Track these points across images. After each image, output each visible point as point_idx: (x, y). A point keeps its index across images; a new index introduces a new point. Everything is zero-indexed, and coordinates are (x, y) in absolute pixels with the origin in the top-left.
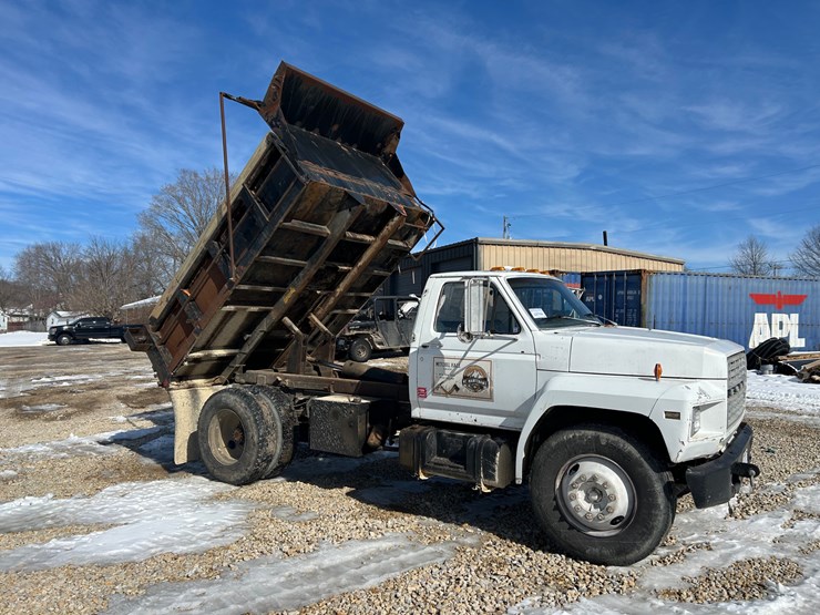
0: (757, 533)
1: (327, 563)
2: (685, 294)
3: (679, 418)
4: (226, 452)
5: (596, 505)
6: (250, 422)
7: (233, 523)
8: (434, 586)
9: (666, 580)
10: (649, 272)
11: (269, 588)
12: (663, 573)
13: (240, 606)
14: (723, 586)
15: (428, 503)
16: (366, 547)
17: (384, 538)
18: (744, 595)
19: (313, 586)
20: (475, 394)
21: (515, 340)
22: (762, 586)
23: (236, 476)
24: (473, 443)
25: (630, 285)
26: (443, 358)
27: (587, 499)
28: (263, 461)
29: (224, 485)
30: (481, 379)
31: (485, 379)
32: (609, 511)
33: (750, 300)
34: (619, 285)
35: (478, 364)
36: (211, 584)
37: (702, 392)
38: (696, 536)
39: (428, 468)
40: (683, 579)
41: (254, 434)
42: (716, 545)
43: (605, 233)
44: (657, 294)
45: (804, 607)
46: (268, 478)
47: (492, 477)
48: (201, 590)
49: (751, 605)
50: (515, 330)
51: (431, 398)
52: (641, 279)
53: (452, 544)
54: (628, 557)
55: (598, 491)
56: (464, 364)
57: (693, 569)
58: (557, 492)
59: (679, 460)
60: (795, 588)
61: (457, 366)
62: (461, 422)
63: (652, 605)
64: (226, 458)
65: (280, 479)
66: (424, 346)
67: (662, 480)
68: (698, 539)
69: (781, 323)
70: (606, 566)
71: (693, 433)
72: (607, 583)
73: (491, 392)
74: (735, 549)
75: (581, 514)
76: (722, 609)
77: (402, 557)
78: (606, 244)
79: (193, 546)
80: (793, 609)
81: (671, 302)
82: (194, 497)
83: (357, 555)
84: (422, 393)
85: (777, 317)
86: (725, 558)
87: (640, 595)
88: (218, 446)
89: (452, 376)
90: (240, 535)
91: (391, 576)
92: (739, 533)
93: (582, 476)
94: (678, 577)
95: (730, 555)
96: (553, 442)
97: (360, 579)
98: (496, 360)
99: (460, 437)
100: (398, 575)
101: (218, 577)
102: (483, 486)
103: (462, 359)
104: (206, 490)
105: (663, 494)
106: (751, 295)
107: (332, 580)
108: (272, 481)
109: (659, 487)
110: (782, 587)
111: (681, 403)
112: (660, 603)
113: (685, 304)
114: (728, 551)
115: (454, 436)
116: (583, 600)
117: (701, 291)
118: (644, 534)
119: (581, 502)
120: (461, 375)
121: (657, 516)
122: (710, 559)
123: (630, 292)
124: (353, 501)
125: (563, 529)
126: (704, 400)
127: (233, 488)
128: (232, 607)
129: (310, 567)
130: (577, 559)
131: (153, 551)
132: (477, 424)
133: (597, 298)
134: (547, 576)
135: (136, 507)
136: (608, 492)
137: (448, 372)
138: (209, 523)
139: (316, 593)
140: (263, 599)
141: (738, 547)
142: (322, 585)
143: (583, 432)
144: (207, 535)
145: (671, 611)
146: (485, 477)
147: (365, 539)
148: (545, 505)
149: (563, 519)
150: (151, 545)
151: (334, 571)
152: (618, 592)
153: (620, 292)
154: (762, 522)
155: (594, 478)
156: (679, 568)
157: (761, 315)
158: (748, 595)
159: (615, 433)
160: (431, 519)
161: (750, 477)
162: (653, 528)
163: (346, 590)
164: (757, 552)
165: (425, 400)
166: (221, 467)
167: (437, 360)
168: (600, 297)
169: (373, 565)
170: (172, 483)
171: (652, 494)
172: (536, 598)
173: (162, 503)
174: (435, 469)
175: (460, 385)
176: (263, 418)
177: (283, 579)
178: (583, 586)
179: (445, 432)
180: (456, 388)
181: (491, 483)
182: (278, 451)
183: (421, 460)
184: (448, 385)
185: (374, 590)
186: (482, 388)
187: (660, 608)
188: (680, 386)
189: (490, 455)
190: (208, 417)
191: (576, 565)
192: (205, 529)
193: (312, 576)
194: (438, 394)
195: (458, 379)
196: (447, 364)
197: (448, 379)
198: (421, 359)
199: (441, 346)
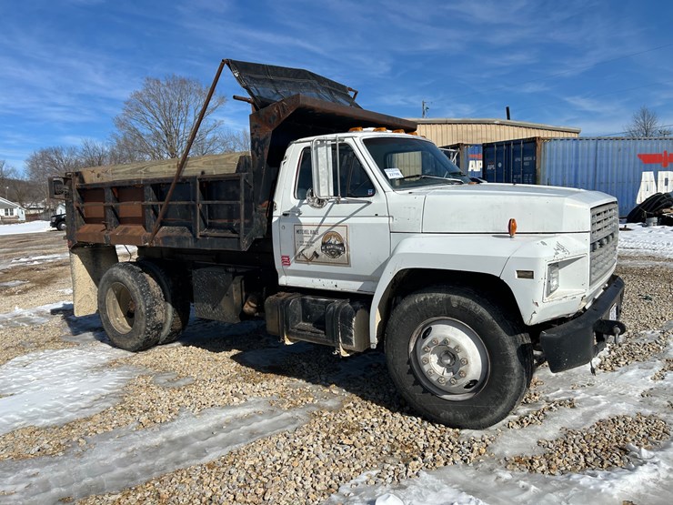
0: (625, 387)
1: (177, 434)
2: (577, 157)
3: (532, 277)
4: (124, 321)
5: (449, 368)
6: (137, 294)
7: (109, 392)
8: (274, 459)
9: (519, 446)
10: (543, 139)
11: (106, 466)
12: (518, 437)
13: (63, 490)
14: (581, 451)
15: (304, 364)
16: (224, 415)
17: (247, 403)
18: (602, 463)
19: (150, 463)
20: (333, 260)
21: (369, 203)
22: (624, 450)
23: (131, 343)
24: (332, 308)
25: (526, 153)
26: (301, 225)
27: (440, 363)
28: (152, 329)
29: (122, 351)
30: (338, 245)
31: (342, 245)
32: (461, 375)
33: (638, 160)
34: (516, 153)
35: (335, 229)
36: (49, 463)
37: (560, 247)
38: (560, 391)
39: (293, 334)
40: (539, 443)
41: (141, 306)
42: (579, 401)
43: (508, 109)
44: (551, 159)
45: (668, 478)
46: (163, 344)
47: (349, 342)
48: (36, 470)
49: (607, 477)
50: (370, 192)
51: (294, 266)
52: (536, 145)
53: (311, 408)
54: (482, 421)
55: (451, 356)
56: (322, 230)
57: (550, 431)
58: (411, 356)
59: (533, 322)
60: (660, 453)
61: (315, 233)
62: (323, 288)
63: (498, 478)
64: (123, 326)
65: (175, 345)
66: (285, 215)
67: (515, 342)
68: (561, 395)
69: (667, 180)
70: (461, 428)
71: (549, 292)
72: (456, 450)
73: (348, 257)
74: (599, 406)
75: (434, 379)
76: (575, 483)
77: (255, 425)
78: (509, 118)
79: (57, 418)
80: (655, 481)
81: (564, 166)
82: (89, 365)
83: (210, 424)
84: (286, 261)
85: (662, 175)
86: (587, 417)
87: (487, 465)
88: (117, 316)
89: (310, 243)
90: (107, 405)
91: (234, 448)
92: (607, 388)
93: (434, 340)
94: (533, 441)
95: (593, 413)
96: (406, 305)
97: (201, 453)
98: (351, 225)
99: (322, 302)
100: (243, 447)
101: (61, 454)
102: (342, 350)
103: (320, 226)
104: (103, 358)
105: (516, 357)
106: (640, 156)
107: (173, 454)
108: (168, 346)
109: (512, 351)
110: (645, 453)
111: (535, 260)
112: (506, 476)
113: (577, 166)
114: (592, 408)
115: (316, 302)
116: (423, 474)
117: (592, 154)
118: (497, 398)
119: (434, 366)
120: (319, 242)
121: (510, 379)
122: (571, 418)
123: (526, 159)
124: (235, 364)
125: (417, 393)
126: (561, 256)
127: (130, 354)
128: (54, 491)
129: (158, 439)
130: (432, 421)
131: (16, 424)
132: (338, 289)
133: (497, 166)
134: (396, 444)
135: (29, 377)
136: (460, 355)
137: (306, 239)
138: (87, 393)
139: (148, 471)
140: (90, 480)
141: (603, 403)
142: (160, 461)
143: (434, 295)
144: (76, 406)
145: (517, 486)
146: (344, 342)
147: (227, 406)
148: (399, 369)
149: (417, 382)
150: (17, 419)
151: (182, 443)
152: (465, 461)
153: (517, 159)
154: (631, 374)
155: (445, 342)
156: (536, 430)
157: (648, 173)
158: (606, 463)
159: (466, 295)
160: (301, 381)
161: (614, 335)
162: (506, 392)
163: (181, 467)
164: (623, 408)
165: (289, 268)
166: (119, 335)
167: (297, 228)
168: (500, 165)
169: (221, 436)
170: (77, 351)
171: (506, 358)
172: (374, 473)
173: (55, 372)
174: (298, 335)
175: (319, 252)
176: (149, 290)
177: (123, 455)
178: (429, 455)
179: (309, 298)
180: (316, 254)
181: (349, 347)
182: (170, 319)
183: (286, 327)
184: (309, 253)
185: (211, 466)
186: (339, 254)
187: (506, 482)
188: (535, 242)
189: (347, 319)
190: (105, 290)
191: (431, 428)
192: (79, 399)
193: (154, 451)
194: (300, 262)
195: (317, 245)
196: (306, 232)
197: (308, 246)
198: (283, 228)
199: (300, 213)
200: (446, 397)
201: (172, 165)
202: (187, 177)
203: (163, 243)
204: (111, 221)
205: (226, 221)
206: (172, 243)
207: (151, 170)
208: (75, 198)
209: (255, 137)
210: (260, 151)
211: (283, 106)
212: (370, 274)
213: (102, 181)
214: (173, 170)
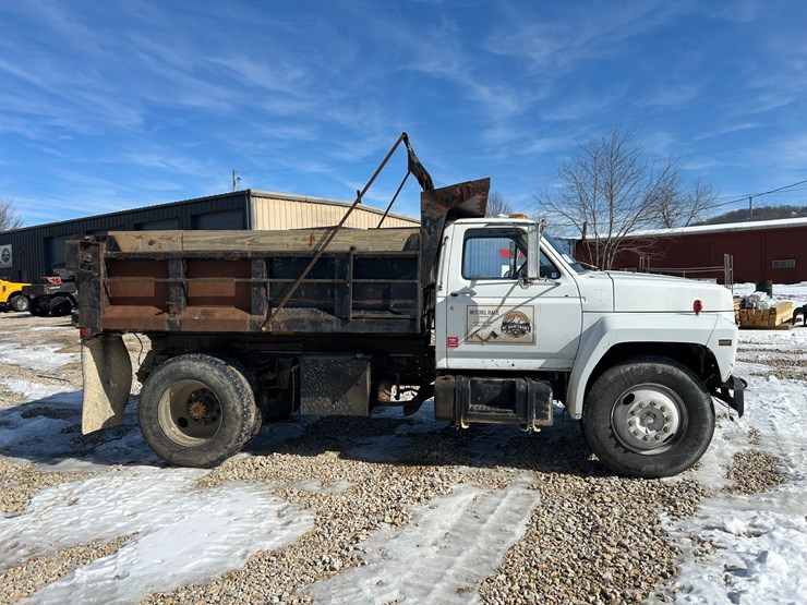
3: (730, 344)
5: (652, 428)
6: (230, 392)
16: (455, 502)
19: (475, 548)
20: (515, 339)
21: (558, 284)
23: (209, 456)
24: (522, 388)
26: (476, 305)
27: (642, 423)
30: (522, 325)
31: (528, 324)
32: (666, 430)
35: (519, 309)
39: (471, 417)
41: (237, 406)
47: (545, 417)
51: (463, 347)
55: (653, 415)
56: (503, 311)
58: (612, 422)
61: (493, 313)
62: (496, 368)
64: (185, 438)
66: (454, 295)
67: (709, 398)
70: (659, 477)
73: (534, 336)
75: (639, 438)
82: (174, 488)
83: (460, 511)
89: (487, 324)
93: (639, 405)
94: (719, 476)
98: (540, 305)
99: (498, 383)
102: (535, 427)
103: (500, 306)
104: (177, 479)
105: (710, 410)
107: (480, 539)
111: (732, 331)
115: (490, 382)
118: (695, 445)
119: (637, 427)
120: (500, 322)
125: (619, 454)
132: (516, 368)
135: (118, 512)
136: (665, 414)
137: (483, 320)
142: (481, 545)
143: (639, 365)
144: (273, 524)
146: (538, 417)
149: (618, 444)
159: (668, 363)
165: (456, 349)
167: (470, 309)
169: (492, 517)
174: (476, 417)
175: (498, 332)
179: (480, 380)
180: (494, 334)
181: (544, 422)
183: (463, 410)
184: (485, 333)
186: (523, 333)
189: (543, 397)
194: (474, 342)
195: (497, 326)
196: (482, 312)
197: (484, 326)
198: (452, 308)
199: (473, 294)
200: (644, 453)
201: (301, 237)
202: (333, 253)
203: (288, 328)
204: (178, 301)
205: (380, 302)
206: (304, 328)
207: (261, 240)
208: (102, 272)
209: (427, 214)
210: (432, 230)
211: (468, 187)
212: (557, 351)
213: (159, 250)
214: (303, 243)
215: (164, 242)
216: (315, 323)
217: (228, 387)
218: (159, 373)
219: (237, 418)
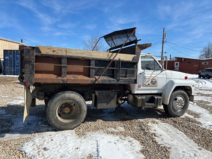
3: (194, 86)
20: (153, 85)
24: (156, 97)
31: (156, 82)
32: (182, 106)
51: (142, 88)
56: (151, 78)
61: (149, 79)
62: (148, 93)
66: (140, 74)
73: (157, 85)
75: (178, 108)
84: (139, 86)
93: (179, 100)
98: (158, 77)
99: (148, 97)
120: (150, 81)
125: (173, 112)
132: (152, 93)
137: (147, 80)
143: (179, 91)
165: (140, 88)
167: (144, 77)
175: (150, 84)
180: (149, 84)
184: (147, 84)
186: (155, 84)
194: (144, 86)
196: (147, 78)
197: (147, 82)
198: (140, 77)
199: (144, 74)
205: (125, 75)
207: (93, 54)
209: (137, 51)
210: (138, 55)
212: (161, 88)
213: (57, 54)
214: (106, 56)
215: (59, 52)
216: (110, 81)
217: (82, 102)
218: (57, 98)
219: (85, 111)
